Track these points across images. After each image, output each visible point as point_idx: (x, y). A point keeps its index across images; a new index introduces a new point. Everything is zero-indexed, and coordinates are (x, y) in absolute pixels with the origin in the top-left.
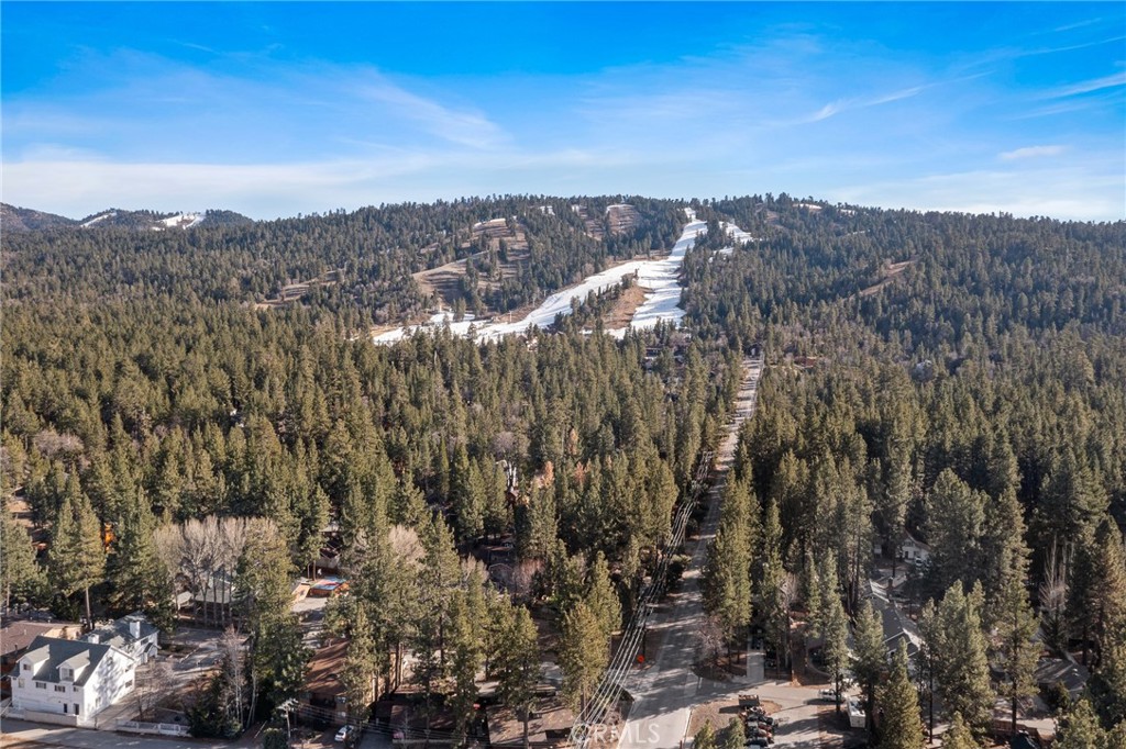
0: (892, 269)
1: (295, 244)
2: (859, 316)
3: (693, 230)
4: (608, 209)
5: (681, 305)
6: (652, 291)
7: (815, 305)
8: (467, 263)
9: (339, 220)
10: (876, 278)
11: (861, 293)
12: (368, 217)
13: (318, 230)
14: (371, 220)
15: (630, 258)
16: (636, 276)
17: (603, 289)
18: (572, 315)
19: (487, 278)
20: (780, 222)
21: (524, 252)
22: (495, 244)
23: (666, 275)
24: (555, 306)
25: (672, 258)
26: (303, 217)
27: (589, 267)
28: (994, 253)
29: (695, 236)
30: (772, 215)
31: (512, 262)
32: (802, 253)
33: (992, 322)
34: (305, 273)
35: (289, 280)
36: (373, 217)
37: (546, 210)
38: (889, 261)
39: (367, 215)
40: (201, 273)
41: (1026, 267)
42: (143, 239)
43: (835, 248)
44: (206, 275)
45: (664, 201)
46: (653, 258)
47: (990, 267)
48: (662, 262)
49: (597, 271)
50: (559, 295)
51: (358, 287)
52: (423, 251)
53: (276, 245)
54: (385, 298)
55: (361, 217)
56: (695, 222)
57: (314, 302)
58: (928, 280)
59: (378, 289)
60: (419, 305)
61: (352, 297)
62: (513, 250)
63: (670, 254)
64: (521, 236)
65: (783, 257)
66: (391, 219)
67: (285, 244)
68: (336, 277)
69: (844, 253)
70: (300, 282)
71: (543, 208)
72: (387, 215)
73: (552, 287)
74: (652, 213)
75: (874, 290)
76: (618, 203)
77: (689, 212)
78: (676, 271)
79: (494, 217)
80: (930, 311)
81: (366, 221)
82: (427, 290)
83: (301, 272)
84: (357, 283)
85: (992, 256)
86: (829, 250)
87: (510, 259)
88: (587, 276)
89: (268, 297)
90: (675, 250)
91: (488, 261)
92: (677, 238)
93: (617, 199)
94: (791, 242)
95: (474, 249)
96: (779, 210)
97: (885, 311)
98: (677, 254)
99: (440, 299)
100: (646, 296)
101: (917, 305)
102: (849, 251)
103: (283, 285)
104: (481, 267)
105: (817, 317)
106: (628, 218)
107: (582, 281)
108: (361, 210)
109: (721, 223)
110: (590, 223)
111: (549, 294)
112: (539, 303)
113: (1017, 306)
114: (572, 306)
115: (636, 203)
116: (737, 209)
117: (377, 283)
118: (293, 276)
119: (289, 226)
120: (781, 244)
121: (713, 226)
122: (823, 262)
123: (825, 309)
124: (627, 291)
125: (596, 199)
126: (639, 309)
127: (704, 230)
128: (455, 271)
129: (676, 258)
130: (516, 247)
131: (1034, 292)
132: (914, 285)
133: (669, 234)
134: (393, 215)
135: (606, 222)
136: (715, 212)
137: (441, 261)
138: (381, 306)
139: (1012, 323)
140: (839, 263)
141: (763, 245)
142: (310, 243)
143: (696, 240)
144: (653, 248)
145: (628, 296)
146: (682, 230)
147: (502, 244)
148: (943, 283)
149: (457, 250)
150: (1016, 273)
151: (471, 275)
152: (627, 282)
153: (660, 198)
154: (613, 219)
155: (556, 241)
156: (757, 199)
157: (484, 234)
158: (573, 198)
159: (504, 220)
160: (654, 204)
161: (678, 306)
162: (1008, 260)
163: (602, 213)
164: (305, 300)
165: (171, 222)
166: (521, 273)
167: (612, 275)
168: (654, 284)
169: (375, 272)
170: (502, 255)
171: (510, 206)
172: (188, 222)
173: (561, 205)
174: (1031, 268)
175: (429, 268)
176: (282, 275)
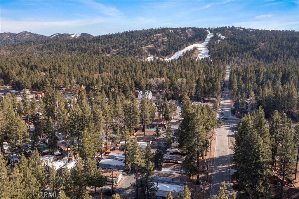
0: (261, 44)
1: (111, 41)
2: (253, 56)
3: (210, 36)
4: (187, 31)
5: (209, 54)
6: (201, 51)
7: (242, 53)
8: (155, 45)
9: (119, 35)
10: (257, 46)
11: (253, 50)
12: (126, 34)
13: (115, 37)
14: (127, 35)
15: (194, 43)
16: (197, 47)
17: (190, 50)
18: (183, 56)
19: (160, 48)
20: (232, 33)
21: (168, 42)
22: (160, 40)
23: (204, 47)
24: (178, 55)
25: (205, 43)
26: (110, 34)
27: (185, 45)
28: (288, 40)
29: (210, 37)
30: (230, 32)
31: (165, 44)
32: (238, 41)
33: (285, 56)
34: (115, 48)
35: (112, 49)
36: (128, 34)
37: (171, 31)
38: (261, 42)
39: (126, 33)
40: (91, 48)
41: (296, 43)
42: (72, 40)
43: (247, 40)
44: (92, 49)
45: (201, 28)
46: (200, 43)
47: (286, 44)
48: (202, 44)
49: (187, 46)
50: (178, 52)
51: (130, 51)
52: (143, 42)
53: (106, 41)
54: (137, 53)
55: (125, 34)
56: (210, 34)
57: (120, 54)
58: (270, 47)
59: (134, 51)
60: (145, 55)
61: (129, 53)
62: (165, 41)
63: (204, 42)
64: (166, 38)
65: (234, 42)
67: (108, 41)
68: (123, 48)
69: (249, 41)
70: (115, 50)
71: (170, 31)
72: (131, 33)
73: (177, 50)
74: (198, 32)
75: (256, 49)
76: (189, 29)
77: (208, 31)
78: (206, 46)
79: (158, 34)
80: (270, 54)
81: (126, 35)
82: (146, 51)
83: (115, 47)
84: (129, 50)
85: (287, 41)
86: (245, 40)
87: (164, 44)
88: (185, 47)
89: (108, 54)
90: (205, 41)
91: (159, 44)
92: (206, 38)
93: (189, 28)
94: (235, 38)
95: (155, 41)
96: (232, 30)
97: (259, 54)
98: (206, 42)
99: (149, 54)
100: (200, 52)
101: (267, 53)
102: (250, 40)
103: (111, 51)
104: (158, 46)
105: (242, 56)
106: (192, 33)
107: (184, 49)
108: (124, 32)
109: (217, 34)
110: (183, 35)
111: (176, 52)
112: (174, 54)
113: (292, 52)
114: (183, 54)
115: (194, 29)
116: (221, 30)
117: (134, 50)
118: (113, 49)
119: (107, 37)
120: (233, 39)
121: (215, 34)
122: (244, 43)
123: (244, 54)
124: (195, 51)
125: (184, 28)
126: (199, 55)
127: (213, 36)
128: (152, 47)
129: (206, 43)
130: (166, 41)
131: (297, 49)
132: (267, 48)
133: (204, 37)
134: (133, 33)
135: (186, 34)
136: (215, 31)
137: (148, 44)
138: (136, 55)
139: (290, 57)
140: (248, 43)
141: (228, 39)
142: (114, 40)
143: (211, 38)
144: (200, 41)
145: (196, 52)
146: (207, 36)
147: (162, 40)
148: (274, 48)
149: (151, 42)
150: (293, 45)
151: (156, 48)
152: (195, 48)
153: (200, 28)
154: (188, 33)
155: (175, 39)
156: (226, 27)
157: (157, 38)
158: (177, 28)
159: (161, 34)
160: (198, 29)
161: (208, 54)
162: (291, 42)
163: (185, 32)
164: (118, 54)
165: (73, 36)
166: (168, 47)
167: (191, 47)
168: (202, 49)
169: (133, 47)
170: (163, 42)
171: (162, 30)
172: (77, 36)
173: (175, 30)
174: (297, 43)
175: (145, 46)
176: (110, 48)
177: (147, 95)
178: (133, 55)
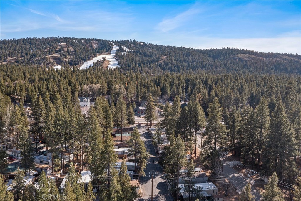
0: (164, 57)
1: (4, 47)
2: (159, 67)
4: (91, 42)
5: (119, 64)
6: (111, 61)
7: (149, 64)
8: (60, 54)
10: (161, 59)
11: (158, 62)
14: (25, 42)
15: (101, 54)
16: (106, 58)
17: (99, 60)
18: (94, 66)
19: (66, 58)
20: (135, 47)
21: (74, 52)
22: (66, 49)
23: (112, 58)
24: (87, 65)
25: (111, 54)
27: (93, 55)
28: (184, 55)
29: (116, 49)
30: (132, 45)
31: (71, 54)
32: (142, 54)
33: (185, 68)
34: (12, 55)
35: (8, 57)
36: (25, 41)
37: (75, 41)
38: (163, 56)
39: (23, 40)
41: (190, 58)
43: (150, 53)
45: (105, 40)
46: (107, 54)
47: (183, 57)
48: (109, 55)
49: (95, 57)
50: (87, 62)
51: (31, 59)
52: (45, 51)
54: (41, 62)
55: (22, 41)
56: (115, 46)
57: (19, 63)
58: (171, 60)
59: (37, 60)
60: (51, 64)
61: (31, 62)
62: (71, 51)
63: (110, 53)
64: (71, 48)
65: (138, 54)
66: (31, 42)
68: (23, 56)
69: (152, 54)
70: (11, 58)
71: (74, 41)
72: (29, 40)
73: (85, 60)
74: (103, 43)
75: (161, 62)
76: (93, 40)
77: (113, 44)
78: (114, 57)
79: (62, 43)
80: (173, 66)
82: (51, 60)
85: (183, 55)
86: (148, 53)
87: (70, 53)
88: (93, 58)
89: (4, 62)
90: (112, 52)
91: (65, 53)
92: (112, 49)
93: (93, 39)
94: (139, 51)
95: (60, 50)
96: (134, 44)
97: (164, 66)
99: (55, 63)
100: (110, 62)
101: (170, 65)
102: (153, 53)
103: (7, 58)
104: (63, 55)
105: (150, 67)
106: (97, 44)
107: (92, 59)
108: (21, 39)
109: (122, 46)
110: (87, 45)
111: (85, 62)
112: (83, 64)
113: (189, 65)
114: (93, 64)
115: (98, 40)
116: (125, 43)
117: (36, 58)
118: (9, 56)
120: (137, 52)
121: (120, 47)
122: (147, 56)
123: (152, 65)
124: (105, 61)
125: (88, 39)
126: (109, 65)
127: (118, 48)
128: (57, 56)
129: (113, 54)
130: (71, 50)
131: (192, 62)
132: (169, 60)
133: (110, 48)
134: (31, 41)
135: (91, 45)
136: (120, 43)
137: (52, 53)
139: (188, 68)
140: (151, 56)
141: (133, 52)
143: (117, 50)
144: (107, 52)
145: (105, 62)
146: (113, 48)
147: (68, 49)
148: (174, 61)
149: (55, 51)
150: (188, 59)
151: (62, 57)
152: (104, 59)
153: (104, 40)
154: (93, 44)
155: (81, 49)
156: (128, 41)
157: (62, 47)
158: (81, 38)
159: (66, 43)
160: (103, 41)
161: (118, 65)
162: (186, 56)
163: (90, 42)
164: (17, 62)
166: (74, 57)
167: (99, 58)
168: (111, 60)
170: (68, 52)
171: (65, 40)
173: (79, 40)
174: (191, 58)
175: (49, 55)
176: (6, 56)
177: (85, 102)
178: (37, 64)
